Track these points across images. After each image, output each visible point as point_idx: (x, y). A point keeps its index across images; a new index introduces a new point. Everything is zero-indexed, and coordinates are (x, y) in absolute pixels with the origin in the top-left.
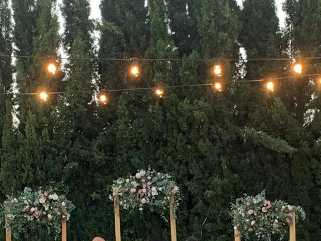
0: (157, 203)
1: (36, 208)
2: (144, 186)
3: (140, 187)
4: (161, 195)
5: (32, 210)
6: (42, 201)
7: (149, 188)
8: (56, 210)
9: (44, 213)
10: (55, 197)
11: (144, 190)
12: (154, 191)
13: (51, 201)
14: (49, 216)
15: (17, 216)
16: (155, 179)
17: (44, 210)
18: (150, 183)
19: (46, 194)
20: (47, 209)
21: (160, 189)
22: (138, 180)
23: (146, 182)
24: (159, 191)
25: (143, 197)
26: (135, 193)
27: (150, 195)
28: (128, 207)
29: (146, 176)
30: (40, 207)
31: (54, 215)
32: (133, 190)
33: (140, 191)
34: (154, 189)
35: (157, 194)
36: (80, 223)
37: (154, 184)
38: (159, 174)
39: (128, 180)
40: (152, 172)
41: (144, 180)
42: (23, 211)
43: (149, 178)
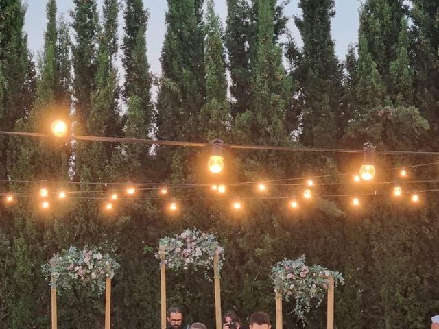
0: (201, 263)
1: (81, 267)
2: (189, 246)
3: (184, 247)
4: (205, 256)
5: (77, 268)
6: (87, 260)
7: (193, 248)
8: (100, 269)
9: (89, 272)
10: (99, 256)
11: (189, 250)
12: (198, 252)
13: (95, 260)
14: (93, 275)
15: (63, 274)
16: (199, 240)
17: (88, 269)
18: (194, 243)
19: (90, 253)
20: (91, 267)
21: (204, 250)
22: (184, 240)
23: (191, 242)
24: (202, 252)
25: (187, 257)
26: (180, 253)
27: (193, 255)
28: (173, 265)
29: (191, 237)
30: (85, 266)
31: (97, 273)
32: (178, 250)
33: (185, 251)
34: (198, 249)
35: (201, 254)
36: (132, 276)
37: (199, 244)
38: (204, 234)
39: (173, 240)
40: (198, 233)
41: (188, 240)
42: (68, 269)
43: (194, 238)
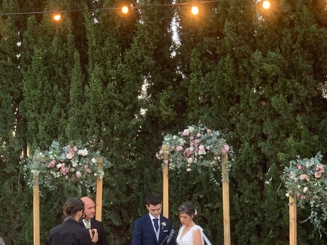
0: (206, 163)
1: (64, 164)
2: (192, 144)
3: (187, 145)
4: (209, 155)
5: (59, 166)
6: (69, 156)
7: (196, 146)
8: (86, 167)
9: (73, 170)
10: (84, 152)
11: (191, 149)
12: (202, 151)
13: (80, 157)
14: (78, 173)
15: (43, 172)
16: (203, 137)
17: (72, 167)
18: (197, 141)
19: (75, 149)
20: (75, 165)
21: (208, 148)
22: (186, 138)
23: (194, 139)
24: (206, 150)
25: (190, 157)
26: (182, 152)
27: (196, 154)
28: (174, 166)
29: (195, 133)
30: (68, 163)
31: (82, 172)
32: (179, 148)
33: (187, 149)
34: (201, 147)
35: (205, 153)
37: (203, 142)
38: (209, 130)
39: (175, 137)
40: (203, 129)
41: (192, 138)
42: (49, 166)
43: (199, 135)
